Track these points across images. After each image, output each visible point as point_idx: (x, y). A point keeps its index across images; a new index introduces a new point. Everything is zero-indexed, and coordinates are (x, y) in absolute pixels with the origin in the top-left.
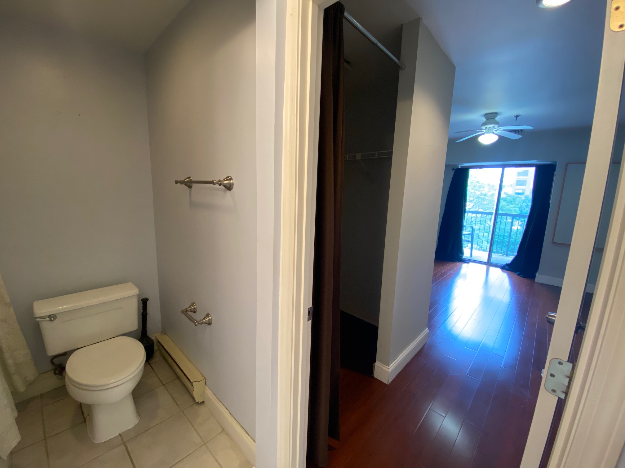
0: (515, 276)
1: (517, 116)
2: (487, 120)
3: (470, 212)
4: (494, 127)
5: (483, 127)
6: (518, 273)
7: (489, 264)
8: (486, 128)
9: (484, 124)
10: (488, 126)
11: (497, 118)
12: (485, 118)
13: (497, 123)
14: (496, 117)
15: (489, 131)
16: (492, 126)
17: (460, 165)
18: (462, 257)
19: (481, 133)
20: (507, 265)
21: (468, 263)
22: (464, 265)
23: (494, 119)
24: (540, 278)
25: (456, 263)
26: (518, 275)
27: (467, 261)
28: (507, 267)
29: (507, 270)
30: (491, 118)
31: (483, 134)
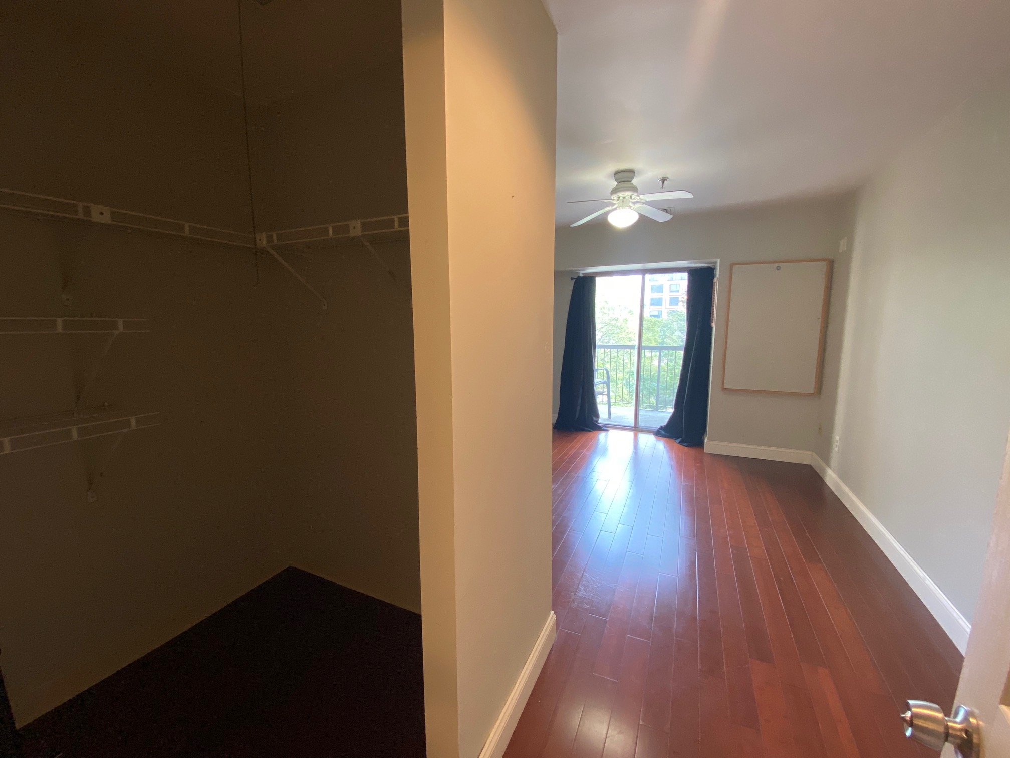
0: (676, 443)
1: (663, 180)
2: (618, 183)
3: (601, 347)
4: (631, 196)
5: (615, 197)
6: (680, 439)
7: (636, 428)
8: (619, 197)
9: (615, 191)
10: (621, 194)
11: (635, 182)
12: (616, 180)
13: (635, 189)
14: (632, 178)
15: (624, 203)
16: (627, 194)
17: (581, 272)
18: (597, 422)
19: (610, 208)
20: (662, 428)
21: (607, 430)
22: (602, 436)
23: (631, 182)
24: (710, 445)
25: (590, 433)
26: (680, 443)
27: (606, 426)
28: (663, 432)
29: (663, 436)
30: (624, 178)
31: (615, 209)
